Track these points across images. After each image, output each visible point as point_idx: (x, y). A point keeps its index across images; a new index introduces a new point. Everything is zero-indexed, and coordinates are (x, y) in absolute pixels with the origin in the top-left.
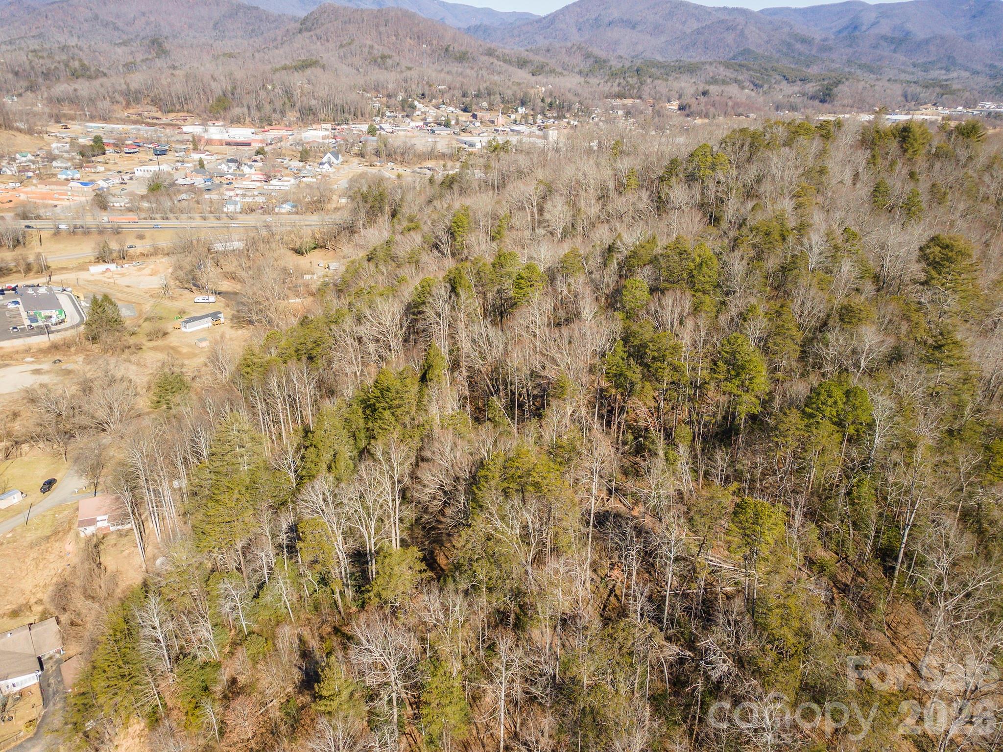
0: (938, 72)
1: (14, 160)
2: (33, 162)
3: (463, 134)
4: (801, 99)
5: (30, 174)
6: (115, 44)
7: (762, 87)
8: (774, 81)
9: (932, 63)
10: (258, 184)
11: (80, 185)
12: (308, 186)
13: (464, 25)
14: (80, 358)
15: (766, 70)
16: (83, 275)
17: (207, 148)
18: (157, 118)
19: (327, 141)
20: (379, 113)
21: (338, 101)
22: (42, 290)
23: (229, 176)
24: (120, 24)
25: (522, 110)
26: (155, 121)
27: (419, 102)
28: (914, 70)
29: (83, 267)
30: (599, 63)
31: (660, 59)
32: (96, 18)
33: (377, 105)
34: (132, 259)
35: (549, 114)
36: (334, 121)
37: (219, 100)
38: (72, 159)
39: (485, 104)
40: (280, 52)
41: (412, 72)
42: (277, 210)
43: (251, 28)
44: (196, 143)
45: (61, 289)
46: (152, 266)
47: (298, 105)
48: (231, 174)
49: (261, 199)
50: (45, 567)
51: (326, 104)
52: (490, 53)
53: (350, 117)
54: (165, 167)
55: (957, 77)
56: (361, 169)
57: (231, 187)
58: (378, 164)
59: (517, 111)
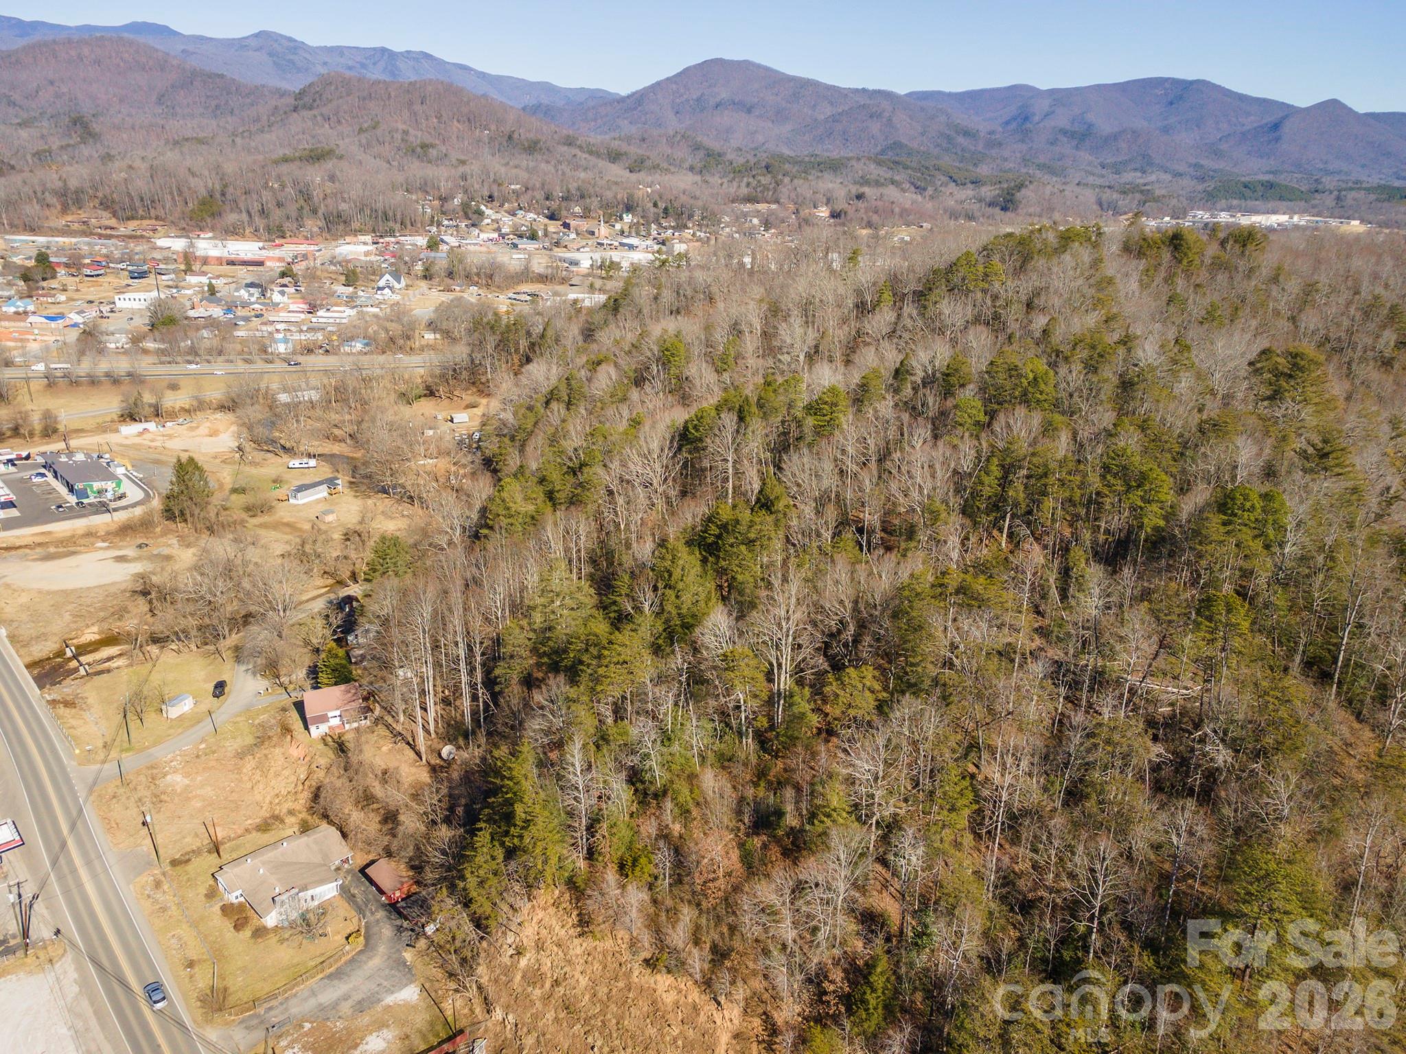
0: (1133, 174)
3: (556, 249)
4: (978, 205)
6: (12, 125)
7: (925, 189)
8: (939, 183)
9: (1124, 163)
10: (302, 316)
11: (44, 320)
12: (373, 317)
14: (173, 541)
15: (927, 168)
16: (112, 438)
17: (205, 268)
18: (112, 228)
19: (372, 259)
20: (433, 222)
21: (380, 206)
22: (79, 457)
23: (255, 306)
24: (16, 97)
25: (628, 218)
26: (109, 232)
27: (487, 206)
28: (1104, 172)
29: (108, 428)
30: (713, 157)
31: (789, 152)
33: (428, 210)
34: (172, 415)
35: (665, 223)
36: (374, 231)
37: (203, 203)
38: (11, 285)
39: (578, 210)
40: (271, 137)
41: (470, 167)
42: (342, 349)
46: (207, 425)
47: (321, 210)
48: (257, 303)
49: (314, 336)
51: (361, 208)
52: (569, 142)
53: (397, 227)
55: (1156, 179)
56: (436, 295)
57: (264, 320)
58: (457, 288)
59: (621, 219)
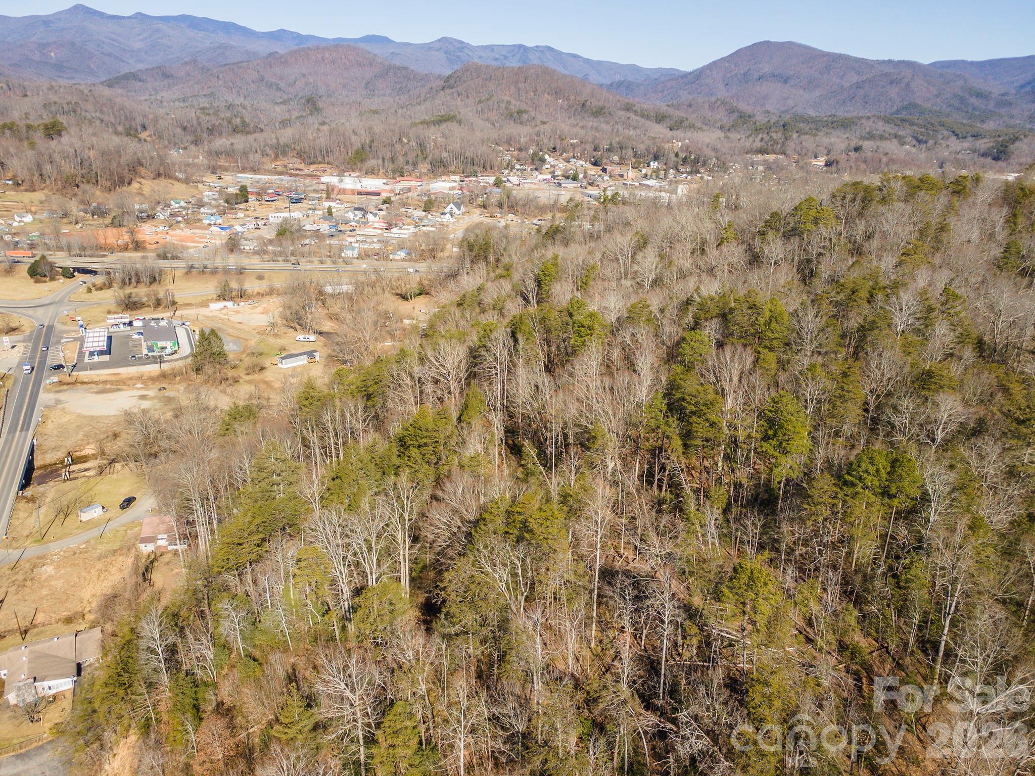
1: (169, 206)
2: (185, 208)
3: (590, 187)
4: (970, 156)
5: (180, 219)
6: (276, 103)
7: (926, 142)
8: (941, 137)
10: (379, 231)
11: (219, 229)
12: (426, 234)
13: (607, 81)
14: (181, 387)
15: (932, 125)
16: (204, 311)
17: (339, 197)
18: (300, 170)
19: (452, 192)
20: (508, 166)
21: (468, 154)
22: (163, 323)
23: (353, 224)
24: (282, 85)
25: (654, 165)
26: (298, 172)
27: (550, 156)
29: (204, 304)
30: (744, 118)
31: (813, 113)
32: (262, 79)
33: (508, 158)
34: (249, 298)
35: (682, 169)
36: (463, 173)
37: (357, 153)
38: (217, 206)
39: (616, 158)
40: (423, 107)
41: (545, 126)
42: (391, 257)
43: (398, 86)
44: (329, 192)
45: (180, 323)
46: (265, 305)
47: (430, 157)
48: (356, 222)
49: (377, 246)
50: (105, 579)
51: (457, 156)
52: (628, 108)
53: (479, 169)
54: (297, 214)
56: (482, 219)
57: (353, 233)
58: (499, 215)
59: (649, 165)
